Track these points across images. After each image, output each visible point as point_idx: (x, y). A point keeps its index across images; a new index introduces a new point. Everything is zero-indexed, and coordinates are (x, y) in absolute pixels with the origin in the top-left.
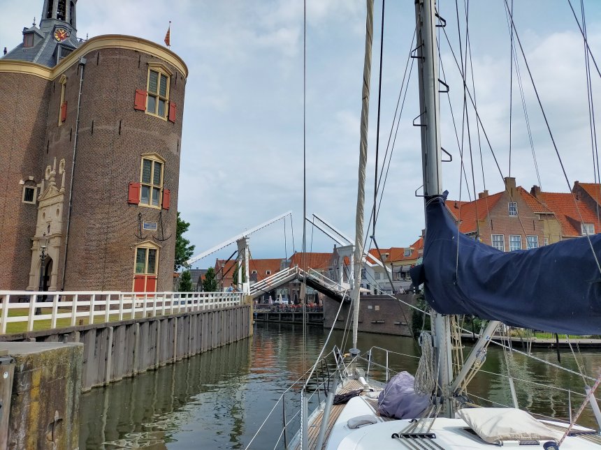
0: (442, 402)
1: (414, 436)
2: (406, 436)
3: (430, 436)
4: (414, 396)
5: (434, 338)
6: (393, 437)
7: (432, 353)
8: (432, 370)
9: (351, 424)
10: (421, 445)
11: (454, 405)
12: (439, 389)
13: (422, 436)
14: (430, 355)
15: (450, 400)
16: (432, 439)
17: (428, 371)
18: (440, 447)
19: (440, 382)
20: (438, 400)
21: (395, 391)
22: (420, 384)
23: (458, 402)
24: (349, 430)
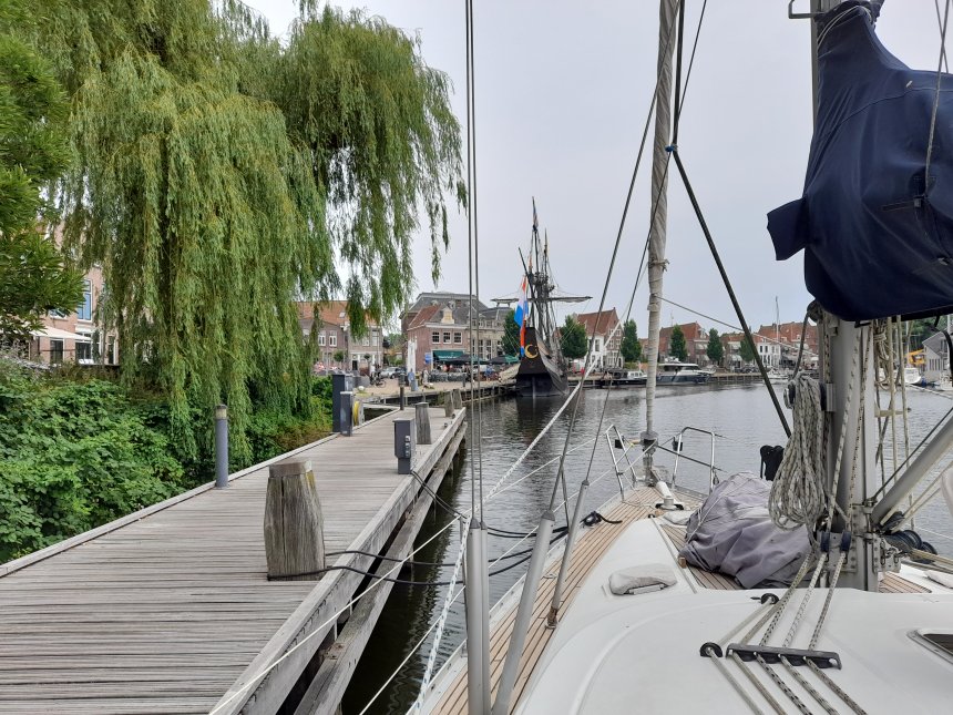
0: (845, 547)
1: (771, 657)
2: (746, 654)
3: (822, 661)
4: (769, 529)
5: (829, 388)
6: (703, 652)
7: (820, 424)
8: (819, 466)
9: (618, 584)
10: (793, 699)
11: (877, 555)
12: (836, 513)
13: (796, 659)
14: (814, 432)
15: (866, 541)
16: (828, 672)
17: (809, 469)
18: (853, 706)
19: (840, 499)
20: (836, 539)
21: (723, 512)
22: (786, 500)
23: (888, 546)
24: (611, 597)
